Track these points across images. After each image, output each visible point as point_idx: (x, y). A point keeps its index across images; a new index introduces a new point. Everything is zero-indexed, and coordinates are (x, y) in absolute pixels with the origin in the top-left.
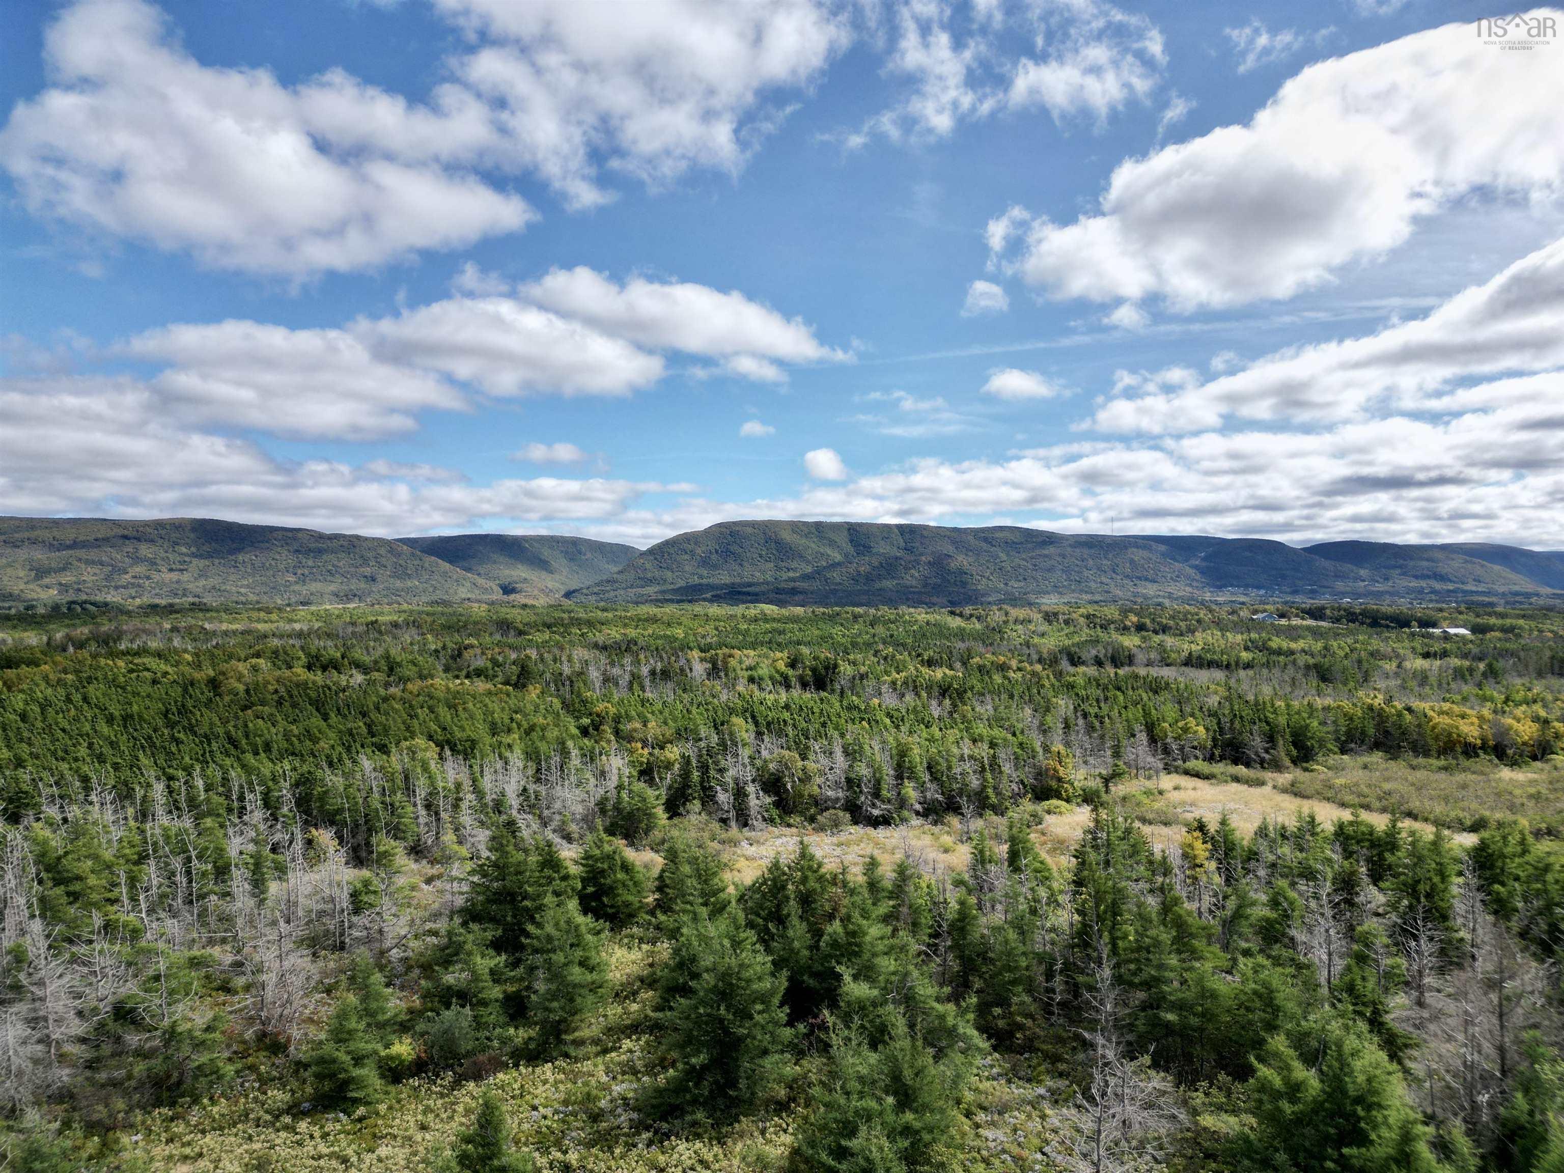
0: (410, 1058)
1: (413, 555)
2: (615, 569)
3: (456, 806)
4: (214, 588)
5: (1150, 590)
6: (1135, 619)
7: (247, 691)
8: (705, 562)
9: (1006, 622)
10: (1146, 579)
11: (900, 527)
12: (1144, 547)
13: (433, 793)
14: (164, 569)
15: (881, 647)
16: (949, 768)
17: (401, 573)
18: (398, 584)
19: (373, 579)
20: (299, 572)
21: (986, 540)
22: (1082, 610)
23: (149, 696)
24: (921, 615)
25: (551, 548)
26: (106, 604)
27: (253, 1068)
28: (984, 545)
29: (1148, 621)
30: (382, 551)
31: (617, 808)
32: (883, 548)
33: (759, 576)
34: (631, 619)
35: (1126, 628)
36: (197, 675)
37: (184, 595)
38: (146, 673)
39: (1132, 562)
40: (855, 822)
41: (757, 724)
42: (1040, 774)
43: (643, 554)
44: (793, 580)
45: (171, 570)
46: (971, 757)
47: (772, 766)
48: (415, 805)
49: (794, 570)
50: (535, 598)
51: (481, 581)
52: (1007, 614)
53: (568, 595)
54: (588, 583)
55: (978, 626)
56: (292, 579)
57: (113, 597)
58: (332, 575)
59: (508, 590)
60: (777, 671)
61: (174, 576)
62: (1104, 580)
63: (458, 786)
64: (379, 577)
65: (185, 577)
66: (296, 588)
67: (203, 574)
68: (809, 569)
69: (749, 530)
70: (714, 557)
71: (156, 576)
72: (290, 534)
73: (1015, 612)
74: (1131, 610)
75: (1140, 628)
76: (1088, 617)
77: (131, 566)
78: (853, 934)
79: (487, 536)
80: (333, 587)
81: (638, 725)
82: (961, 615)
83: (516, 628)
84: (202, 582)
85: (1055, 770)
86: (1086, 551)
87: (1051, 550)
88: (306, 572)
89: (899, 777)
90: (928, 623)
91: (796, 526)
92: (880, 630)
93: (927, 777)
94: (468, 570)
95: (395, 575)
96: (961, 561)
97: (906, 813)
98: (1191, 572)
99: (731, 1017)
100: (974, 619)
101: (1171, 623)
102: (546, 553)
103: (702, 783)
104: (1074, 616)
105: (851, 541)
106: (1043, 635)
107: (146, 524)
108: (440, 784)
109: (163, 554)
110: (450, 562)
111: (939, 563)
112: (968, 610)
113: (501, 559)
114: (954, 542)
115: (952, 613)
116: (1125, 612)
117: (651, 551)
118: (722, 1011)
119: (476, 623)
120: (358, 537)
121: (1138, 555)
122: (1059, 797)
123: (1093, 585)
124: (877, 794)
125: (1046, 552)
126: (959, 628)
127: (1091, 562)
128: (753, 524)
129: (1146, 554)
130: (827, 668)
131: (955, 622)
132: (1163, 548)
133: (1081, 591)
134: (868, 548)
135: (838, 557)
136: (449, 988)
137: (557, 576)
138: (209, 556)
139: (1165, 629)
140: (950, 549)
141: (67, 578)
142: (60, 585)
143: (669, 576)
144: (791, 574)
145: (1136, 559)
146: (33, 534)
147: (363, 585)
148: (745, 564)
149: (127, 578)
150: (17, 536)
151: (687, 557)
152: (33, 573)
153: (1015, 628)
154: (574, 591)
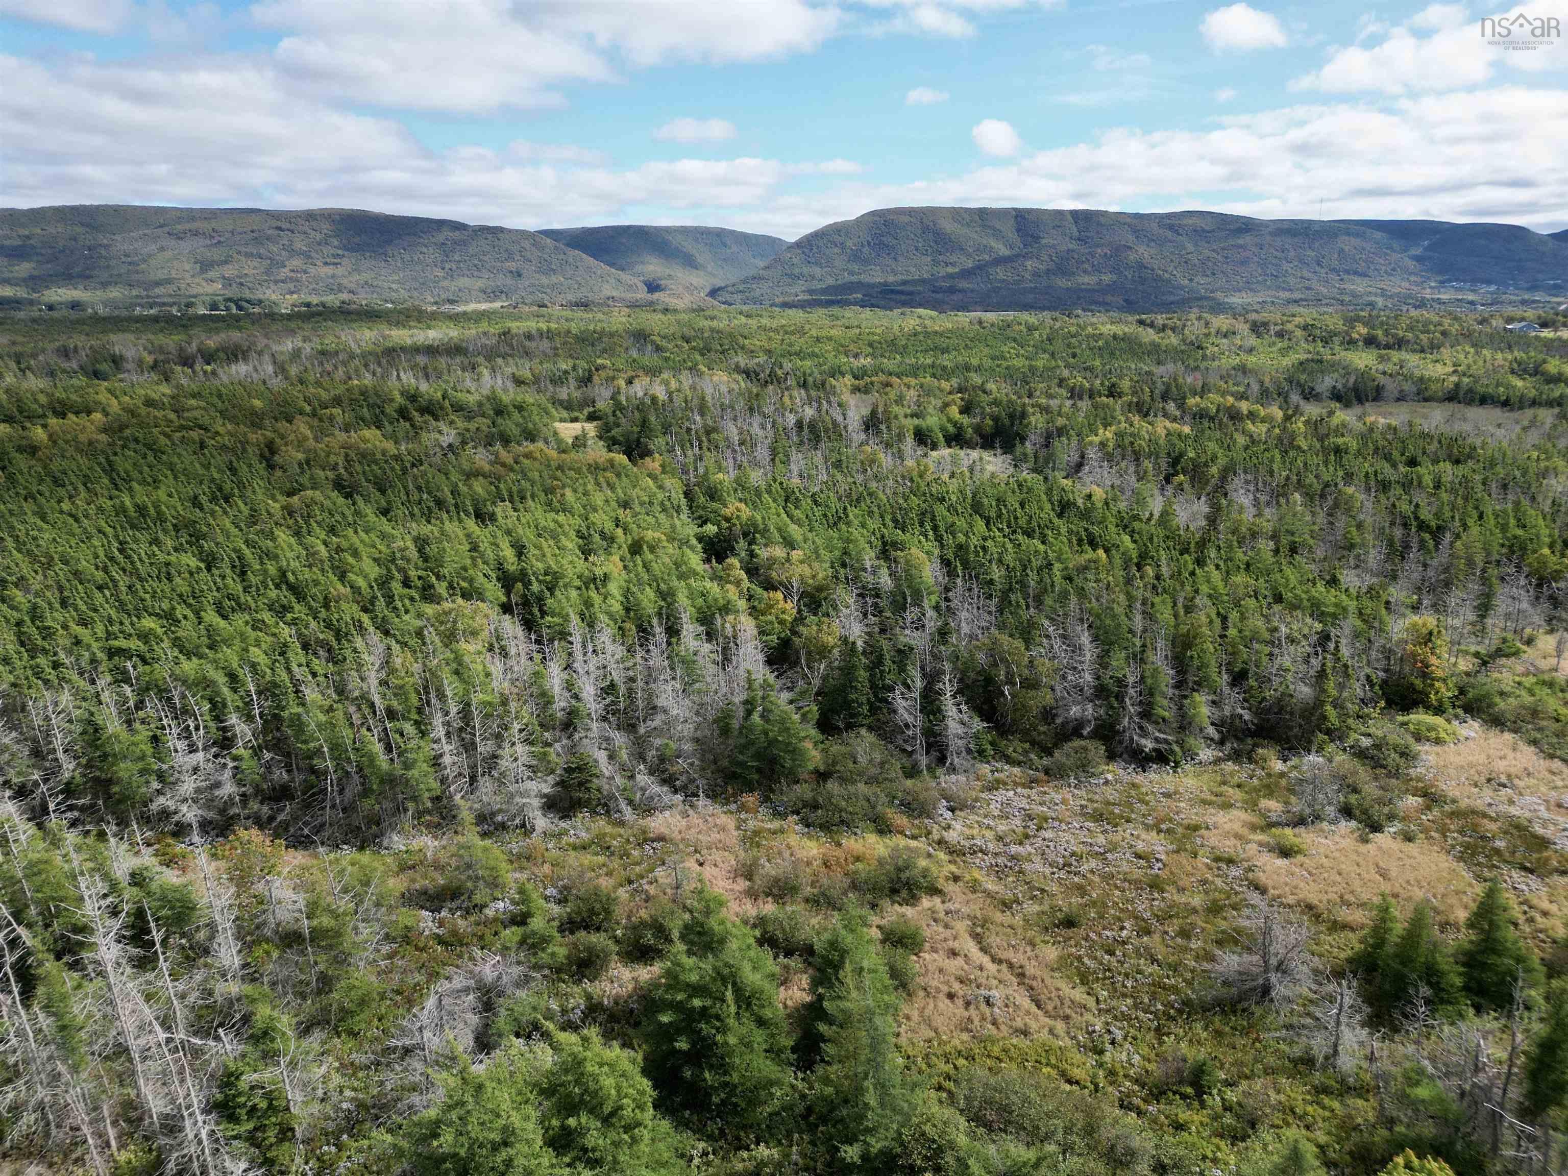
1: (556, 248)
2: (762, 264)
4: (366, 283)
5: (1359, 286)
6: (1364, 331)
8: (856, 257)
9: (1207, 335)
10: (1356, 273)
11: (1075, 214)
12: (1357, 235)
14: (319, 263)
17: (546, 268)
18: (545, 280)
19: (519, 275)
20: (447, 266)
21: (1171, 227)
22: (1298, 320)
25: (696, 240)
26: (260, 302)
28: (1169, 234)
29: (1379, 333)
30: (527, 244)
31: (745, 729)
32: (1054, 239)
33: (915, 274)
35: (1352, 342)
37: (340, 291)
39: (1341, 252)
40: (1111, 757)
42: (1392, 665)
43: (790, 247)
44: (950, 276)
45: (326, 264)
47: (980, 658)
49: (953, 264)
50: (679, 297)
51: (625, 276)
52: (1207, 324)
53: (713, 293)
54: (733, 279)
56: (441, 274)
58: (479, 270)
59: (653, 287)
60: (950, 420)
61: (329, 270)
62: (1306, 274)
64: (525, 273)
65: (340, 271)
66: (445, 283)
67: (355, 268)
68: (970, 264)
69: (906, 219)
70: (866, 250)
71: (312, 270)
74: (1358, 319)
75: (1370, 341)
76: (1305, 328)
77: (288, 259)
79: (629, 227)
80: (480, 283)
81: (779, 552)
82: (1152, 325)
84: (356, 277)
86: (1287, 239)
87: (1247, 239)
88: (454, 266)
89: (1183, 683)
91: (958, 214)
93: (1224, 681)
94: (612, 265)
95: (540, 271)
96: (1143, 252)
97: (1191, 741)
98: (1411, 264)
100: (1168, 332)
101: (1410, 335)
102: (690, 246)
103: (872, 680)
104: (1289, 327)
105: (1018, 231)
106: (1251, 350)
107: (299, 214)
109: (317, 247)
110: (594, 257)
111: (1116, 255)
112: (1159, 319)
114: (1135, 231)
115: (1142, 322)
116: (1351, 322)
117: (798, 244)
120: (502, 230)
121: (1348, 244)
122: (1426, 705)
123: (1292, 281)
124: (1147, 714)
125: (1240, 242)
127: (1292, 253)
128: (910, 212)
129: (1358, 242)
130: (1012, 416)
131: (1149, 336)
132: (1378, 235)
133: (1279, 288)
134: (1037, 239)
135: (1004, 251)
137: (701, 272)
138: (360, 249)
139: (1400, 344)
140: (1130, 238)
141: (229, 271)
142: (224, 278)
143: (817, 271)
144: (950, 270)
145: (1347, 249)
146: (194, 226)
147: (509, 281)
148: (900, 258)
149: (285, 272)
150: (179, 227)
151: (836, 250)
152: (198, 266)
153: (1217, 342)
154: (719, 289)
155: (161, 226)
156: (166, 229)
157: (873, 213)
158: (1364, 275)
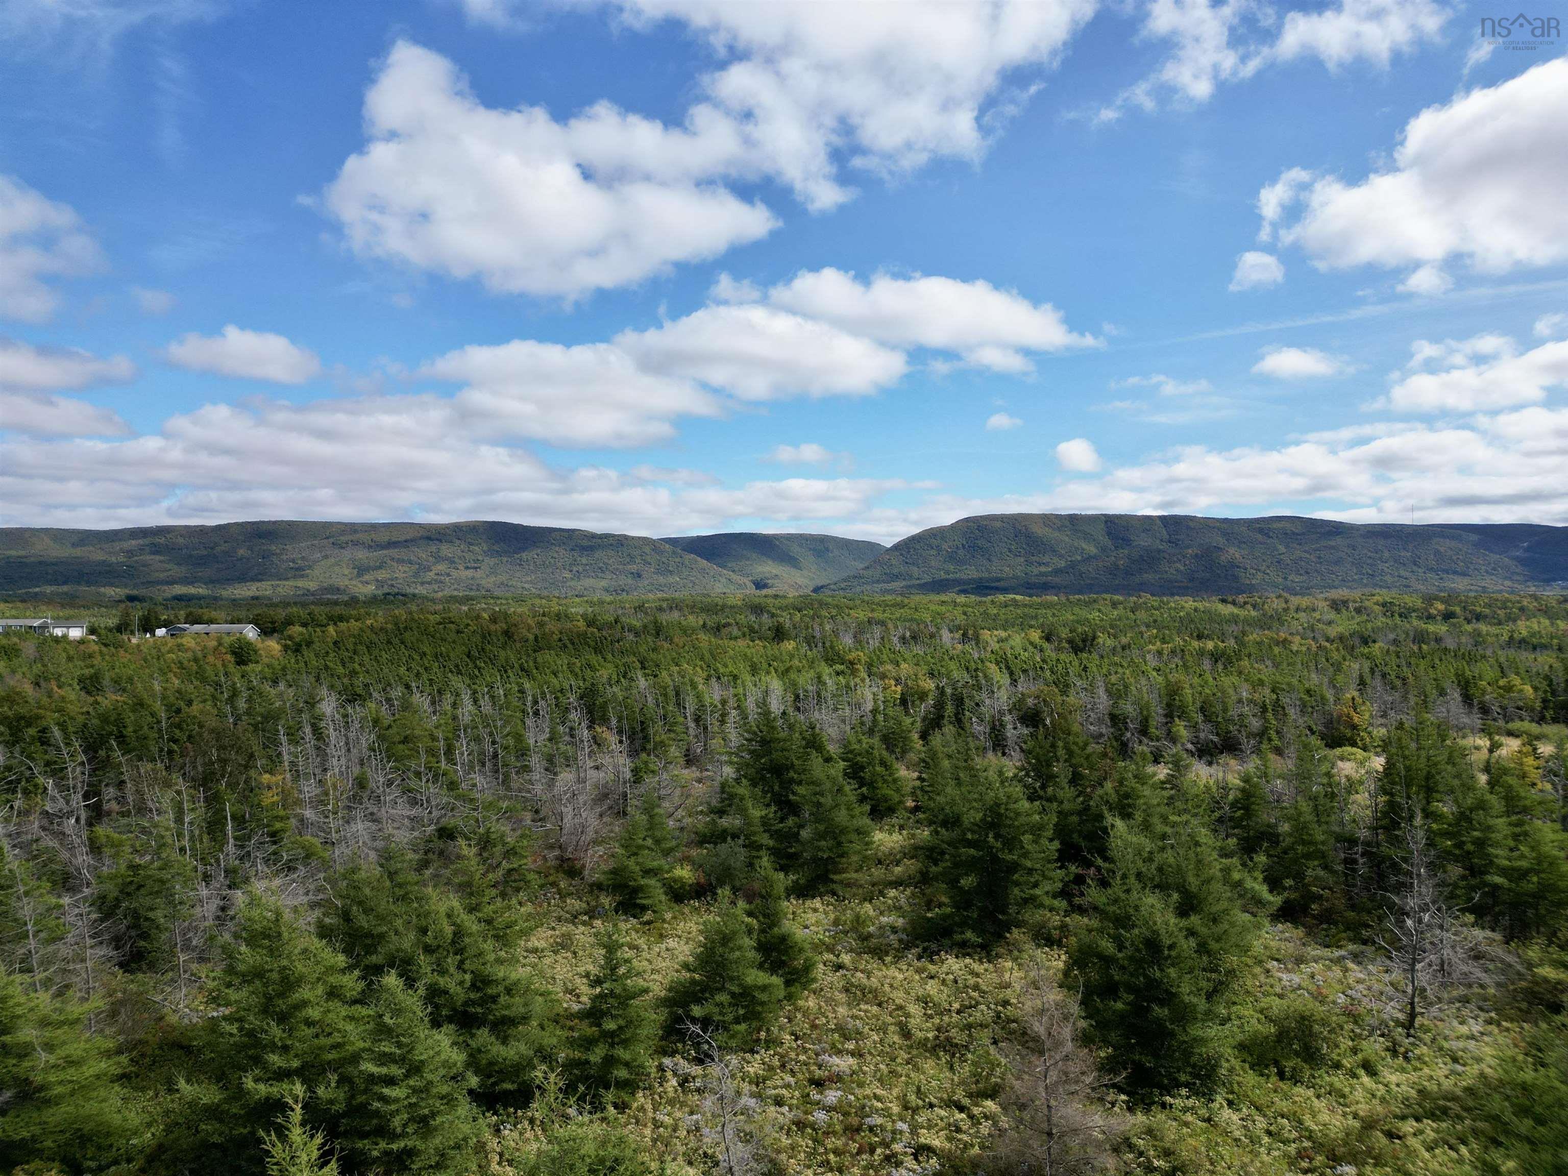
0: (690, 882)
1: (674, 552)
2: (862, 566)
3: (723, 722)
4: (502, 583)
5: (1460, 583)
6: (1441, 607)
7: (536, 638)
8: (952, 557)
9: (1286, 610)
10: (1455, 573)
11: (1160, 517)
12: (1453, 538)
13: (702, 706)
14: (461, 567)
15: (1143, 629)
16: (1225, 710)
17: (664, 570)
18: (662, 580)
19: (639, 576)
20: (575, 569)
21: (1261, 531)
22: (1376, 598)
23: (454, 642)
24: (1189, 603)
25: (801, 545)
26: (414, 595)
27: (554, 884)
28: (1260, 537)
29: (1457, 609)
30: (647, 550)
31: (873, 731)
32: (1143, 541)
33: (1008, 573)
34: (879, 604)
35: (1430, 617)
36: (493, 627)
37: (478, 590)
38: (451, 625)
39: (1437, 552)
41: (1011, 674)
42: (1330, 723)
43: (888, 550)
44: (1042, 574)
45: (467, 568)
46: (1251, 701)
47: (1030, 702)
48: (686, 718)
49: (1046, 564)
50: (785, 590)
51: (734, 577)
52: (1287, 602)
53: (816, 590)
54: (835, 579)
55: (1254, 613)
56: (568, 575)
57: (420, 590)
58: (603, 571)
59: (760, 585)
61: (470, 573)
62: (1402, 573)
63: (724, 702)
64: (645, 575)
65: (479, 574)
66: (572, 583)
67: (493, 571)
68: (1063, 564)
69: (998, 524)
70: (961, 552)
71: (454, 573)
72: (566, 535)
73: (1295, 601)
74: (1437, 598)
75: (1448, 615)
76: (1384, 605)
77: (434, 564)
78: (1127, 796)
80: (604, 583)
81: (890, 668)
82: (1234, 603)
83: (768, 612)
84: (492, 579)
85: (1348, 716)
86: (1381, 542)
87: (1339, 541)
88: (581, 570)
89: (1169, 716)
90: (1196, 610)
91: (1047, 519)
92: (1142, 615)
93: (1200, 718)
94: (724, 567)
95: (658, 572)
96: (1234, 553)
98: (1511, 564)
99: (999, 845)
100: (1249, 607)
101: (1487, 611)
102: (795, 550)
103: (957, 715)
104: (1367, 603)
105: (1109, 534)
106: (1330, 623)
107: (447, 527)
108: (707, 701)
109: (460, 554)
110: (707, 560)
111: (1208, 556)
112: (1241, 599)
113: (754, 555)
114: (1225, 534)
115: (1223, 601)
116: (1429, 600)
117: (897, 547)
118: (991, 839)
119: (732, 607)
120: (626, 537)
121: (1444, 546)
122: (1354, 744)
123: (1389, 579)
124: (1144, 731)
125: (1332, 543)
126: (1232, 614)
127: (1386, 554)
128: (1003, 518)
129: (1454, 544)
130: (1084, 639)
131: (1227, 610)
134: (1127, 541)
135: (1094, 551)
136: (725, 831)
137: (805, 572)
138: (499, 554)
139: (1479, 617)
140: (1220, 541)
141: (382, 575)
142: (377, 580)
143: (915, 571)
144: (1043, 569)
145: (1442, 549)
146: (355, 537)
147: (630, 581)
148: (993, 559)
149: (431, 575)
150: (342, 538)
151: (933, 552)
152: (355, 571)
153: (1296, 616)
154: (822, 587)
155: (327, 538)
156: (331, 540)
157: (967, 520)
158: (1464, 574)
